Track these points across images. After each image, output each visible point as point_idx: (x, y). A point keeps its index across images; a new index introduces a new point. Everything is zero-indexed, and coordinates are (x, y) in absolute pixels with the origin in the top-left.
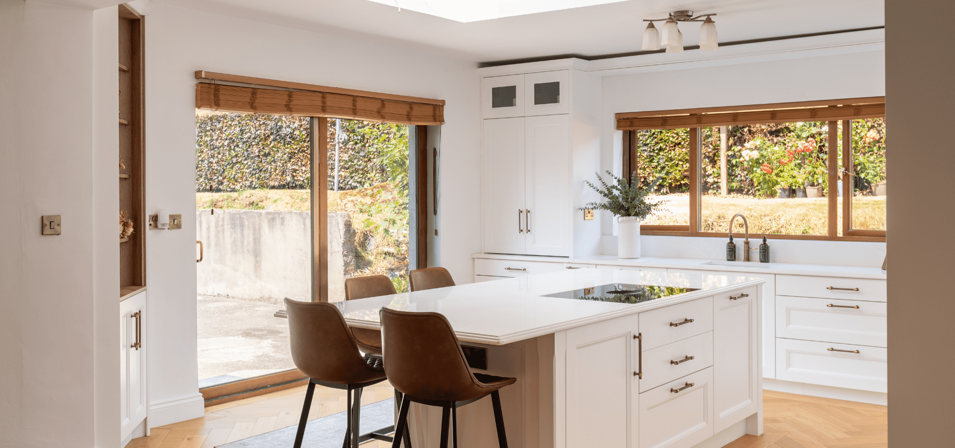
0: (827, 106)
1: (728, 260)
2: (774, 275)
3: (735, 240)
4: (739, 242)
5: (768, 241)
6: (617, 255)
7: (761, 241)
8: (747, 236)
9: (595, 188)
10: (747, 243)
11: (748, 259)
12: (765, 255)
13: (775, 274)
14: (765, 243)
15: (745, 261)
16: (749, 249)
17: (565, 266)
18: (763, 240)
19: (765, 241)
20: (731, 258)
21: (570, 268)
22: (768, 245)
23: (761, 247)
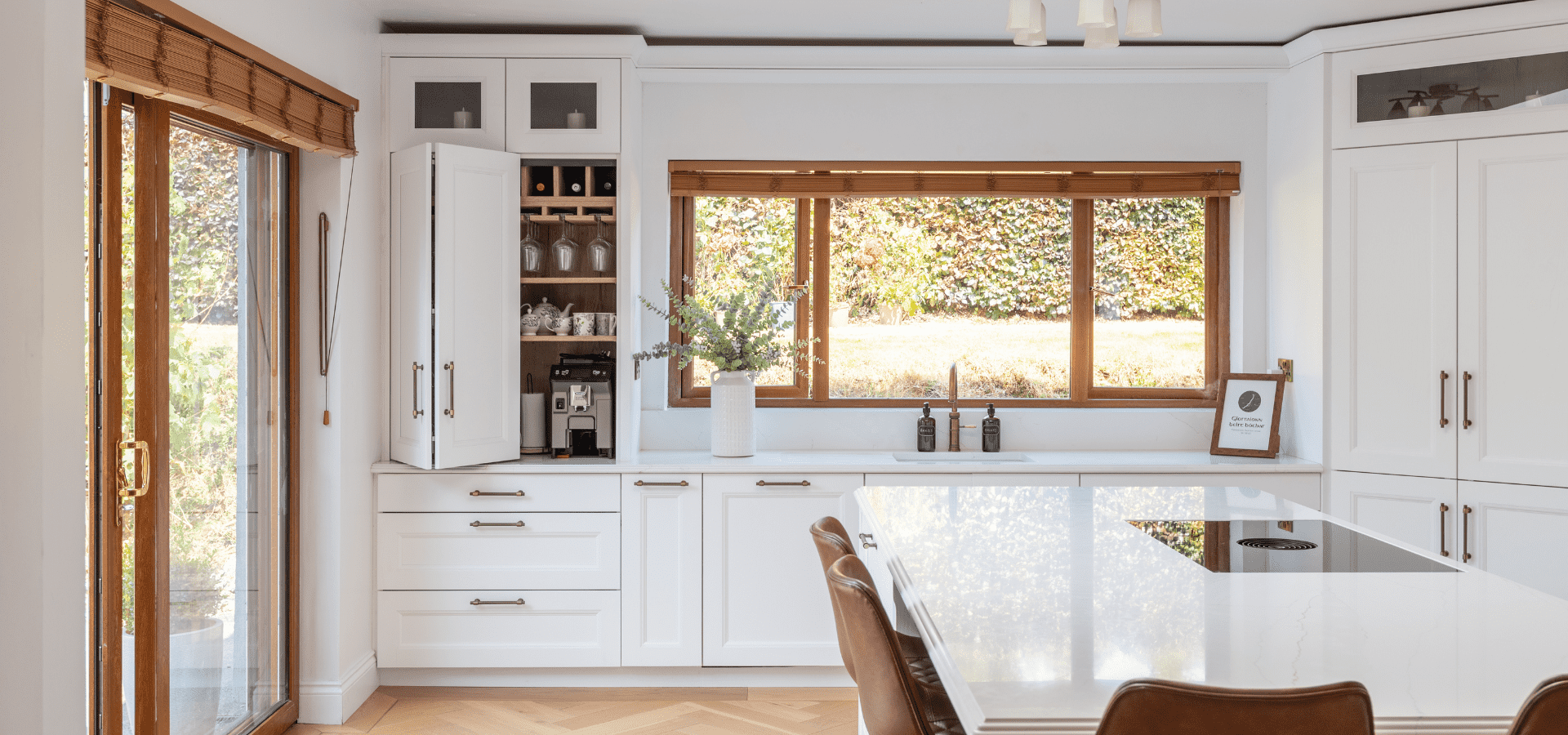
0: (1070, 173)
1: (921, 450)
2: (1077, 476)
3: (935, 412)
4: (940, 415)
5: (999, 412)
6: (710, 450)
7: (983, 413)
8: (954, 403)
9: (659, 312)
10: (955, 417)
11: (955, 446)
12: (991, 438)
13: (1080, 474)
14: (991, 417)
15: (950, 450)
16: (959, 427)
17: (629, 481)
18: (986, 410)
19: (991, 412)
20: (927, 445)
21: (640, 483)
22: (998, 420)
23: (984, 423)
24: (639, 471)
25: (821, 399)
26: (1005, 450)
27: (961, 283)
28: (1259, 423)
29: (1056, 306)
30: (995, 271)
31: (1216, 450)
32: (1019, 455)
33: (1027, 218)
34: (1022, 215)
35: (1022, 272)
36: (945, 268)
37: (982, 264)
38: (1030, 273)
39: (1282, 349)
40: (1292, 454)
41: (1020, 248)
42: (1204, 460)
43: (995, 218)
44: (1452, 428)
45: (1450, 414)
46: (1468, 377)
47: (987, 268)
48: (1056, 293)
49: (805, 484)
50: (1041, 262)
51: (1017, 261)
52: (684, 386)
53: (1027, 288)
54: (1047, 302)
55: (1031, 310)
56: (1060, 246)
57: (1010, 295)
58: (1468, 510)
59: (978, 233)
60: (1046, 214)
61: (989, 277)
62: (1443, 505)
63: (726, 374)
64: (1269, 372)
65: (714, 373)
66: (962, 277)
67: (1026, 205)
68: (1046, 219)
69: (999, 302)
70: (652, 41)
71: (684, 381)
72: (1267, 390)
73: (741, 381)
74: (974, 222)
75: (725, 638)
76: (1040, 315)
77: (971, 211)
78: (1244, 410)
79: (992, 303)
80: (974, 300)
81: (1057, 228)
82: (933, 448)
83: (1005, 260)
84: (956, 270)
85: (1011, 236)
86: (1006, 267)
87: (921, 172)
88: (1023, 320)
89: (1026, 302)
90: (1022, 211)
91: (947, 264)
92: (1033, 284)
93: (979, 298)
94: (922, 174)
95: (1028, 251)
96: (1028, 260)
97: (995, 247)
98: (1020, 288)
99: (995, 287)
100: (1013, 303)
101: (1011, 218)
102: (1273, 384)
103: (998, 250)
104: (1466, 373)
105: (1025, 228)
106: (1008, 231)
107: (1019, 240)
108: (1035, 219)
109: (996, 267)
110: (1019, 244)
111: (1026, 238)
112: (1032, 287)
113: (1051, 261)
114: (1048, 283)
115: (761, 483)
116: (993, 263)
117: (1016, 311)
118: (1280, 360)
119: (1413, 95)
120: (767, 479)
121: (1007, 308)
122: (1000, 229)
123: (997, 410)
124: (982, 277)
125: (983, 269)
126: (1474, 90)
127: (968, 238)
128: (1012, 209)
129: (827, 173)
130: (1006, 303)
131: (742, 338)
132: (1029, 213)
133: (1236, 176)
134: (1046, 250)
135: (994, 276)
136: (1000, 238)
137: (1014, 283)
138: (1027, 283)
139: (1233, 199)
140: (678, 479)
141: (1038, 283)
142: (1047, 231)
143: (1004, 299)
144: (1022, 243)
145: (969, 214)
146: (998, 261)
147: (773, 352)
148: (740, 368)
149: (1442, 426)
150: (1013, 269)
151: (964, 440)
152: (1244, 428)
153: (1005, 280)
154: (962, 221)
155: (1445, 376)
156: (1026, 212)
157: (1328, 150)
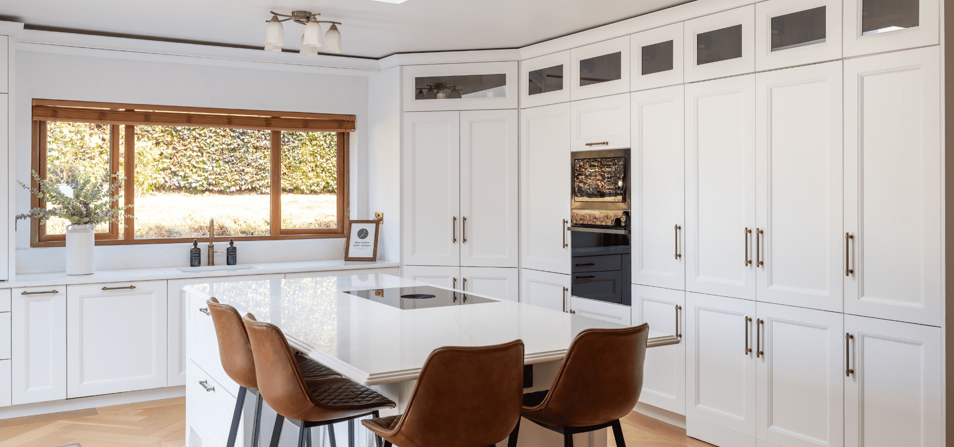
0: (269, 117)
1: (192, 266)
3: (200, 245)
4: (203, 246)
5: (236, 244)
6: (65, 272)
7: (227, 244)
8: (211, 239)
10: (211, 247)
11: (211, 262)
12: (231, 257)
13: (285, 273)
14: (232, 246)
15: (209, 265)
16: (213, 252)
17: (17, 293)
18: (228, 243)
19: (232, 243)
20: (197, 263)
21: (25, 293)
22: (235, 248)
23: (228, 249)
24: (24, 286)
25: (130, 239)
26: (238, 264)
27: (175, 174)
28: (368, 244)
29: (229, 187)
30: (195, 167)
31: (347, 259)
32: (247, 266)
33: (214, 138)
34: (211, 137)
35: (211, 168)
36: (165, 165)
37: (187, 164)
38: (215, 169)
39: (377, 207)
40: (383, 259)
41: (209, 155)
42: (341, 264)
43: (195, 138)
44: (457, 243)
45: (457, 237)
46: (465, 219)
47: (190, 165)
48: (230, 180)
49: (132, 287)
50: (221, 162)
51: (208, 162)
52: (41, 234)
53: (213, 177)
54: (225, 185)
55: (215, 189)
56: (232, 154)
57: (204, 181)
58: (465, 280)
59: (185, 146)
60: (224, 136)
61: (191, 170)
62: (454, 278)
63: (76, 226)
64: (371, 219)
65: (68, 227)
66: (176, 170)
67: (213, 131)
68: (224, 139)
69: (197, 185)
70: (27, 27)
71: (41, 231)
72: (371, 228)
73: (86, 230)
74: (183, 139)
75: (82, 380)
76: (221, 192)
77: (181, 133)
78: (360, 238)
79: (194, 185)
80: (182, 183)
81: (230, 144)
82: (199, 264)
83: (201, 162)
84: (172, 167)
85: (205, 148)
86: (201, 165)
87: (190, 113)
88: (211, 194)
89: (213, 185)
90: (210, 134)
91: (167, 163)
92: (217, 175)
93: (185, 182)
94: (191, 114)
95: (214, 156)
96: (214, 162)
97: (195, 154)
98: (209, 177)
99: (195, 177)
100: (205, 185)
101: (204, 138)
102: (374, 225)
103: (197, 156)
104: (464, 217)
105: (212, 144)
106: (202, 145)
107: (209, 151)
108: (218, 139)
109: (196, 165)
110: (209, 153)
111: (212, 149)
112: (216, 177)
113: (226, 162)
114: (225, 174)
115: (104, 289)
116: (194, 163)
117: (207, 190)
118: (376, 213)
119: (429, 87)
120: (108, 286)
121: (202, 188)
122: (198, 144)
123: (235, 242)
124: (188, 171)
125: (188, 166)
126: (454, 87)
127: (179, 149)
128: (205, 133)
129: (133, 111)
130: (202, 185)
131: (86, 205)
132: (215, 136)
133: (353, 122)
134: (224, 156)
135: (194, 170)
136: (198, 149)
137: (206, 174)
138: (213, 174)
139: (351, 134)
140: (51, 289)
141: (219, 174)
142: (224, 146)
143: (201, 183)
144: (211, 152)
145: (180, 135)
146: (197, 162)
147: (107, 213)
148: (86, 223)
149: (454, 242)
150: (206, 167)
151: (216, 260)
152: (361, 247)
153: (201, 173)
154: (175, 139)
155: (455, 219)
156: (213, 135)
157: (402, 112)
